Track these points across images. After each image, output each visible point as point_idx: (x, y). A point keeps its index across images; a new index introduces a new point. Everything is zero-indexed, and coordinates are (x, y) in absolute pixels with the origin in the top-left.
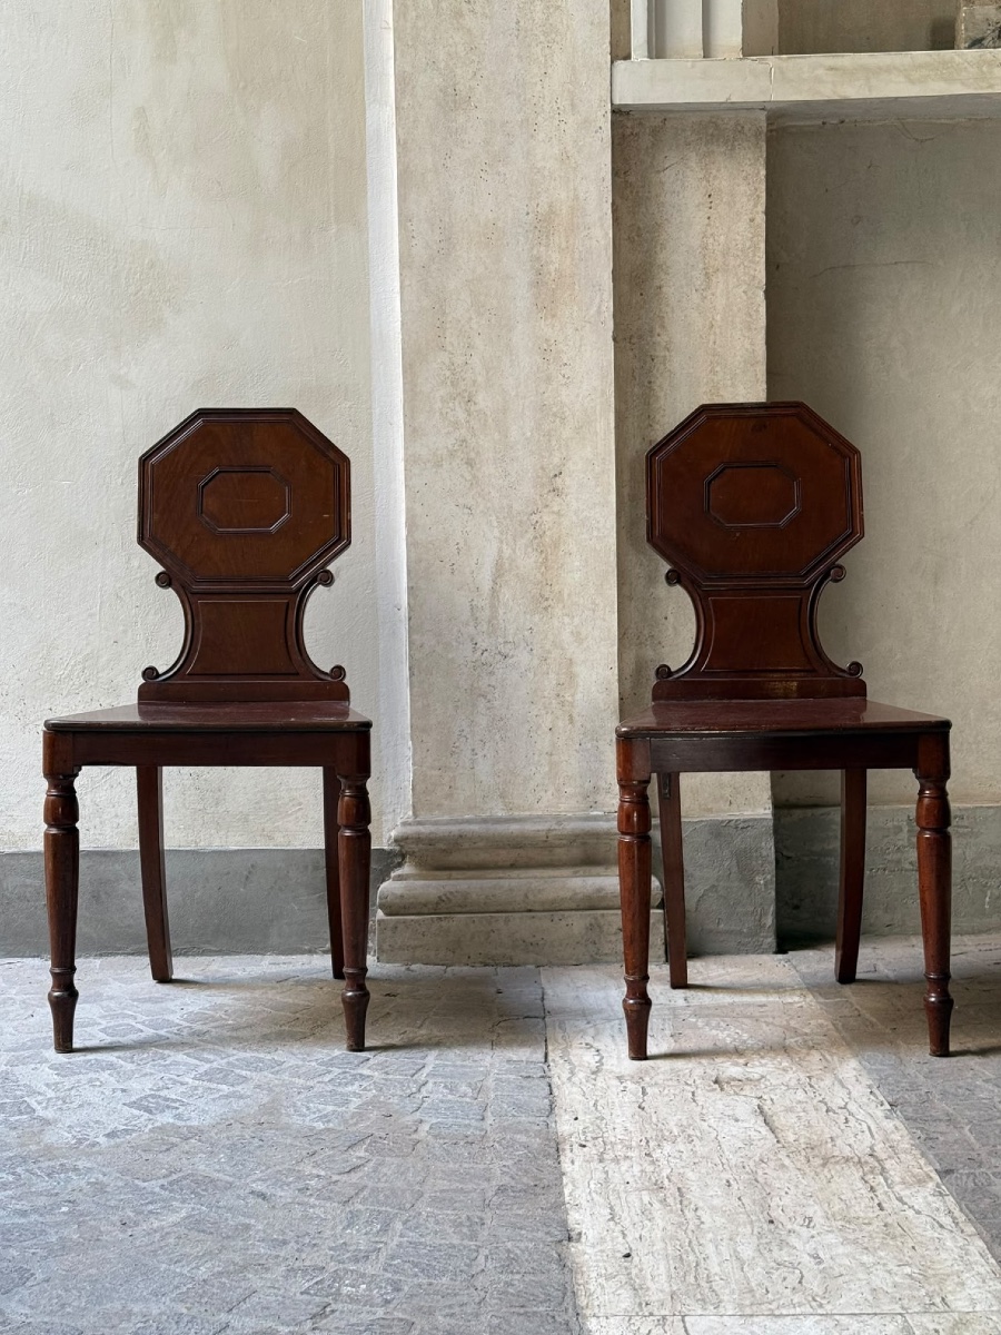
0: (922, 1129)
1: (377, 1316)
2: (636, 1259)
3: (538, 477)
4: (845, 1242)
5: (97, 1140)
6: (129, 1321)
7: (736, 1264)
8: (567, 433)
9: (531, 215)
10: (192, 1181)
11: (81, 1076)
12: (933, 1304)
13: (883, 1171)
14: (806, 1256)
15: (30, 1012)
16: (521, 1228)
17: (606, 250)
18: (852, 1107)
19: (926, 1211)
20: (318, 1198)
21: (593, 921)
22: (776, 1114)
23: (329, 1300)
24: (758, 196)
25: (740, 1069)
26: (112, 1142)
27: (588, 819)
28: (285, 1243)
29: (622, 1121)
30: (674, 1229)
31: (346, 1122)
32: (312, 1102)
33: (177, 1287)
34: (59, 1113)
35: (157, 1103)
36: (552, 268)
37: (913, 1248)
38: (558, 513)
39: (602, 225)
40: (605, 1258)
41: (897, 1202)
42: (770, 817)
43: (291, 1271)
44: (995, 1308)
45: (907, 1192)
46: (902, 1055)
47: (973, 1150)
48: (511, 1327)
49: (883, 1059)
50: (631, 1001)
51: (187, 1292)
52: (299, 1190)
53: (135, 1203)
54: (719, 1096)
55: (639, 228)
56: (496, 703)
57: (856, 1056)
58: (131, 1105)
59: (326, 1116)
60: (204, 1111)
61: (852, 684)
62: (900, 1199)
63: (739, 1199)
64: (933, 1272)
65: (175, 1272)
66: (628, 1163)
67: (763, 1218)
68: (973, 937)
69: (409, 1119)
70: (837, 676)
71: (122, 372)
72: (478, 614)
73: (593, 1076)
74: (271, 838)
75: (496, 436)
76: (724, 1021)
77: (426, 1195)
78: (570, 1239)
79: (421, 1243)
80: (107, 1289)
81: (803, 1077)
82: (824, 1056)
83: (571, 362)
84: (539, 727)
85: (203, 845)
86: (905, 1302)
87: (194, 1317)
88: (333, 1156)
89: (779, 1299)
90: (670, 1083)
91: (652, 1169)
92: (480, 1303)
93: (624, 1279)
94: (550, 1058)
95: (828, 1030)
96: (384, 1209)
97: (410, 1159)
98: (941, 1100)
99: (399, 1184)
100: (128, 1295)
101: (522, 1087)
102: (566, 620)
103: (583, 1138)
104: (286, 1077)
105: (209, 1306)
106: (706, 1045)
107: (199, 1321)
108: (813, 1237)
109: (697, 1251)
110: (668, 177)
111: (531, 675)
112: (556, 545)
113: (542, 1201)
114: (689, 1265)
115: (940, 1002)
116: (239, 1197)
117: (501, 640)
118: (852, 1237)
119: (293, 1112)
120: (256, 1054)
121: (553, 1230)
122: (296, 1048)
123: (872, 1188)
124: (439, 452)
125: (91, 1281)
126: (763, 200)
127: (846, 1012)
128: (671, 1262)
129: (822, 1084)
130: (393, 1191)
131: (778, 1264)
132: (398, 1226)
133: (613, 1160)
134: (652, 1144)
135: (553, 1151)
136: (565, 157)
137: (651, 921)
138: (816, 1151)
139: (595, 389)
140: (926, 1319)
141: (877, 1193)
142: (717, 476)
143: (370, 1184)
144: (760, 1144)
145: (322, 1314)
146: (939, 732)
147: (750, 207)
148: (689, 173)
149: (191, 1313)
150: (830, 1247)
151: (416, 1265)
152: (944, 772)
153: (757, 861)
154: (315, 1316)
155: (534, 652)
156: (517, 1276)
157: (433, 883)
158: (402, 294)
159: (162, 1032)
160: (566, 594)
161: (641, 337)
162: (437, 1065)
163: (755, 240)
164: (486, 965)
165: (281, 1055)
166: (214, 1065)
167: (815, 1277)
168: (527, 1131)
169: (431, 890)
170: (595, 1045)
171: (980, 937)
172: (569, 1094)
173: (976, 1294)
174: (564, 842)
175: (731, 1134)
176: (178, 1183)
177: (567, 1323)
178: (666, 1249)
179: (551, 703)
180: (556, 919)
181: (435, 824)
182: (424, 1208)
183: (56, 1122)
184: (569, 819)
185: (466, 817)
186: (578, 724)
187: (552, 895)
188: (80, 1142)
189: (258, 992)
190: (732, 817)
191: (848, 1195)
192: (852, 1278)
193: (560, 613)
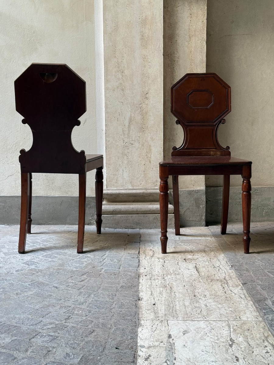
0: (239, 272)
1: (83, 319)
2: (157, 305)
3: (142, 94)
4: (215, 301)
5: (13, 272)
6: (15, 319)
7: (184, 307)
8: (150, 82)
9: (140, 19)
10: (38, 283)
11: (11, 256)
12: (237, 318)
13: (227, 283)
14: (203, 305)
16: (126, 297)
18: (221, 266)
19: (237, 294)
20: (72, 288)
21: (155, 217)
22: (200, 268)
23: (71, 315)
25: (191, 256)
26: (17, 273)
27: (154, 189)
28: (61, 300)
29: (157, 269)
30: (168, 298)
31: (82, 268)
32: (73, 263)
33: (29, 311)
34: (4, 265)
35: (31, 263)
36: (146, 34)
37: (233, 303)
38: (147, 104)
39: (160, 22)
40: (148, 305)
41: (230, 291)
42: (205, 189)
43: (61, 307)
44: (253, 320)
45: (233, 289)
46: (236, 253)
47: (253, 278)
48: (120, 322)
49: (231, 254)
50: (162, 238)
51: (32, 312)
52: (66, 286)
53: (21, 289)
54: (185, 263)
55: (171, 23)
56: (129, 157)
57: (224, 253)
58: (24, 263)
59: (77, 267)
60: (43, 265)
61: (227, 152)
62: (231, 291)
63: (187, 290)
64: (238, 310)
65: (29, 307)
66: (158, 280)
67: (193, 295)
68: (259, 223)
69: (99, 268)
70: (223, 150)
71: (26, 63)
72: (125, 132)
73: (151, 258)
74: (67, 193)
75: (130, 82)
76: (189, 244)
77: (101, 288)
78: (139, 300)
79: (98, 300)
80: (10, 311)
81: (209, 259)
82: (215, 253)
83: (151, 61)
84: (141, 164)
85: (49, 195)
86: (229, 318)
87: (33, 319)
88: (77, 277)
89: (194, 316)
90: (172, 260)
91: (164, 282)
92: (112, 316)
93: (152, 310)
94: (140, 253)
95: (217, 246)
96: (89, 291)
97: (98, 278)
98: (246, 265)
99: (94, 285)
100: (15, 313)
101: (131, 260)
102: (149, 134)
103: (146, 274)
104: (67, 257)
105: (37, 316)
106: (183, 250)
107: (34, 320)
108: (206, 300)
109: (173, 303)
110: (179, 9)
111: (139, 149)
112: (146, 113)
113: (133, 290)
114: (171, 307)
115: (247, 239)
116: (50, 287)
117: (131, 140)
118: (217, 300)
119: (68, 266)
120: (60, 251)
121: (135, 297)
122: (71, 249)
123: (223, 287)
124: (114, 87)
125: (6, 309)
126: (206, 16)
127: (223, 242)
128: (166, 306)
129: (213, 260)
130: (92, 287)
131: (195, 307)
132: (92, 296)
133: (154, 279)
134: (165, 275)
135: (137, 277)
136: (150, 3)
137: (169, 217)
138: (209, 278)
139: (158, 69)
140: (234, 322)
141: (225, 289)
142: (191, 93)
143: (86, 285)
144: (194, 276)
145: (68, 319)
146: (249, 165)
147: (202, 18)
148: (185, 8)
149: (32, 318)
150: (210, 303)
151: (96, 306)
152: (250, 176)
153: (201, 201)
154: (66, 319)
155: (140, 143)
156: (123, 309)
157: (112, 206)
158: (104, 41)
159: (35, 245)
160: (149, 127)
161: (171, 55)
162: (109, 254)
163: (203, 27)
164: (126, 228)
165: (66, 251)
166: (48, 253)
167: (205, 311)
168: (131, 272)
169: (111, 208)
170: (153, 250)
171: (261, 223)
172: (144, 262)
173: (249, 316)
174: (148, 195)
175: (187, 273)
176: (34, 284)
177: (135, 322)
178: (165, 303)
179: (144, 157)
180: (145, 216)
181: (112, 190)
182: (100, 291)
183: (2, 267)
184: (149, 189)
185: (121, 188)
186: (152, 163)
187: (144, 210)
188: (8, 273)
189: (62, 234)
190: (194, 189)
191: (217, 289)
192: (215, 311)
193: (147, 132)
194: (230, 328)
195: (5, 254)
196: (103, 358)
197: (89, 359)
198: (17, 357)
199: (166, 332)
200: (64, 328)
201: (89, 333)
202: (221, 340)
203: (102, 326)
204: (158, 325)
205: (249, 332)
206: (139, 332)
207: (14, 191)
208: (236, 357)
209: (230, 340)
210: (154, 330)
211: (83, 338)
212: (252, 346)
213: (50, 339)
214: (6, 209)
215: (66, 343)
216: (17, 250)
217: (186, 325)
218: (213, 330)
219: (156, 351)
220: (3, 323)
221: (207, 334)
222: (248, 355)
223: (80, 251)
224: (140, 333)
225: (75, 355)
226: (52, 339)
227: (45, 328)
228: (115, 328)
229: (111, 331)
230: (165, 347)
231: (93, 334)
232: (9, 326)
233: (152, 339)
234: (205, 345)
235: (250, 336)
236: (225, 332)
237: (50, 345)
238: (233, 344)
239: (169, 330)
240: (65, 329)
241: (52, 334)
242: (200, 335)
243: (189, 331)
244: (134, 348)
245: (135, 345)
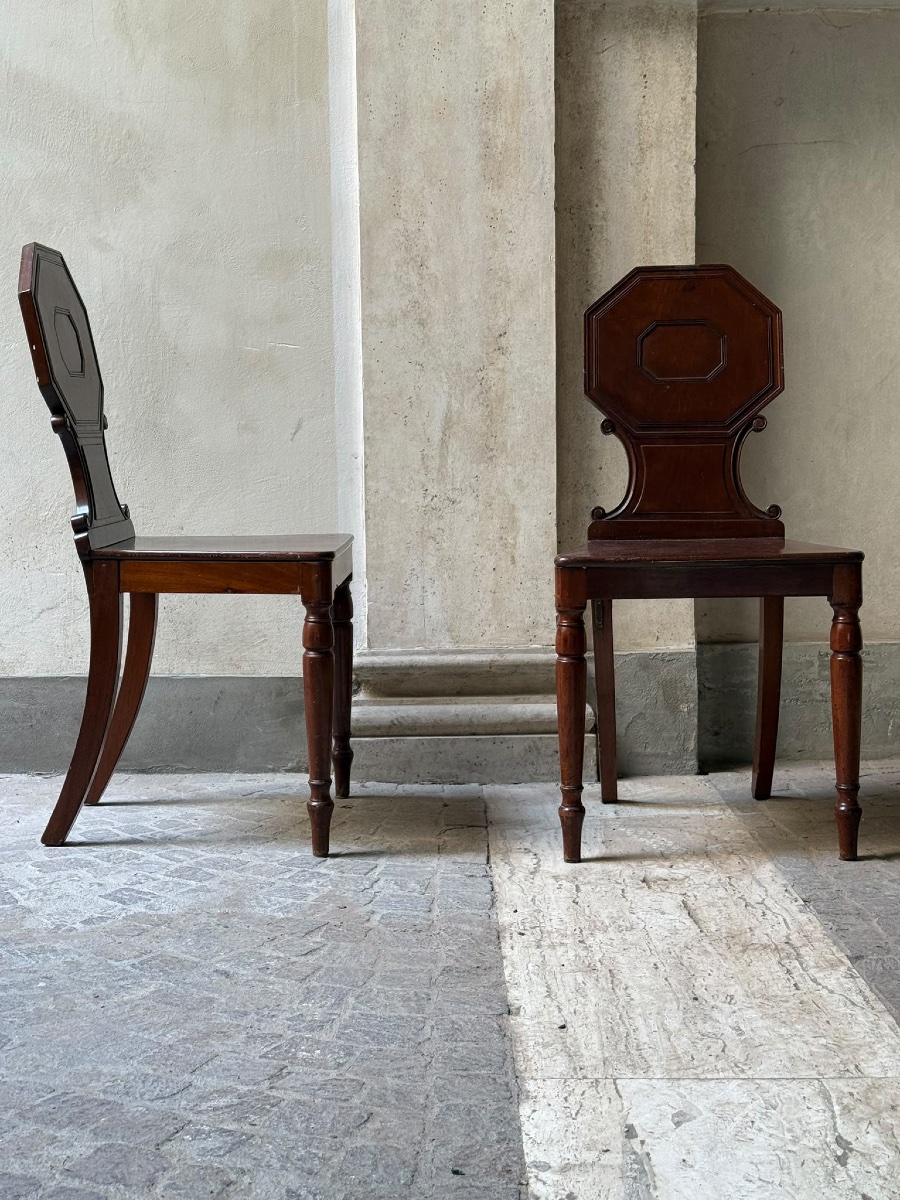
0: (834, 922)
1: (331, 1077)
2: (571, 1030)
3: (485, 337)
4: (765, 1016)
5: (74, 926)
6: (98, 1080)
7: (664, 1035)
8: (511, 296)
9: (479, 92)
10: (161, 961)
11: (61, 872)
12: (848, 1070)
13: (798, 956)
14: (728, 1028)
15: (17, 819)
16: (464, 1003)
17: (549, 125)
18: (769, 902)
19: (838, 990)
20: (277, 976)
21: (532, 744)
22: (698, 908)
23: (286, 1063)
24: (690, 77)
25: (666, 871)
26: (88, 928)
27: (528, 651)
28: (246, 1014)
29: (557, 912)
30: (606, 1005)
31: (304, 913)
32: (273, 895)
33: (144, 1051)
34: (39, 903)
35: (131, 895)
36: (499, 142)
37: (828, 1022)
38: (503, 370)
39: (545, 102)
40: (543, 1029)
41: (811, 983)
42: (694, 651)
43: (251, 1038)
45: (821, 975)
46: (814, 859)
47: (881, 939)
48: (455, 1087)
49: (797, 863)
50: (567, 809)
51: (154, 1056)
52: (260, 969)
53: (108, 979)
54: (647, 893)
55: (579, 106)
56: (444, 545)
57: (771, 859)
58: (106, 897)
59: (286, 907)
60: (173, 902)
61: (772, 525)
62: (815, 981)
63: (666, 979)
64: (846, 1043)
65: (142, 1038)
66: (563, 949)
67: (688, 996)
68: (876, 762)
69: (362, 911)
70: (757, 518)
71: (101, 236)
72: (428, 463)
73: (532, 876)
74: (238, 667)
75: (447, 298)
76: (650, 831)
77: (378, 975)
78: (509, 1012)
79: (372, 1015)
80: (79, 1053)
81: (724, 879)
82: (743, 860)
83: (515, 229)
84: (484, 566)
85: (176, 672)
86: (821, 1068)
87: (159, 1077)
88: (292, 941)
89: (704, 1065)
90: (602, 882)
91: (585, 954)
92: (426, 1067)
93: (560, 1047)
94: (492, 861)
95: (746, 838)
96: (338, 986)
97: (363, 944)
98: (851, 897)
99: (353, 964)
100: (99, 1058)
101: (466, 885)
102: (509, 468)
103: (522, 927)
104: (249, 874)
105: (173, 1068)
106: (635, 850)
107: (164, 1081)
108: (734, 1012)
109: (627, 1023)
110: (607, 58)
111: (476, 519)
112: (500, 400)
113: (484, 980)
114: (620, 1036)
115: (848, 810)
116: (204, 974)
117: (449, 487)
118: (771, 1012)
119: (255, 904)
120: (222, 855)
121: (494, 1005)
122: (260, 850)
123: (788, 971)
124: (394, 313)
125: (64, 1046)
126: (694, 80)
127: (763, 823)
128: (603, 1033)
129: (741, 883)
130: (347, 971)
131: (702, 1035)
132: (351, 1000)
133: (549, 946)
134: (585, 933)
135: (494, 938)
136: (511, 38)
137: (585, 744)
138: (736, 940)
139: (537, 255)
140: (841, 1084)
141: (793, 975)
142: (650, 332)
143: (326, 965)
144: (685, 933)
145: (278, 1076)
146: (852, 563)
147: (683, 87)
148: (626, 54)
149: (157, 1073)
150: (750, 1021)
151: (367, 1033)
152: (857, 600)
153: (681, 691)
154: (272, 1077)
155: (480, 498)
156: (461, 1044)
157: (386, 708)
158: (360, 164)
159: (136, 836)
160: (509, 446)
161: (580, 208)
162: (389, 866)
163: (686, 117)
164: (434, 783)
165: (245, 856)
167: (737, 1047)
168: (470, 922)
169: (384, 715)
170: (533, 850)
171: (883, 762)
172: (509, 891)
173: (888, 1062)
174: (505, 672)
175: (658, 925)
176: (148, 963)
177: (507, 1084)
178: (598, 1021)
179: (494, 545)
180: (498, 743)
181: (388, 654)
182: (375, 986)
183: (36, 911)
184: (510, 651)
185: (417, 649)
186: (519, 565)
187: (495, 720)
188: (58, 927)
190: (659, 651)
191: (766, 977)
192: (771, 1047)
193: (504, 462)
194: (831, 1103)
199: (617, 1118)
200: (268, 1107)
201: (354, 1122)
202: (805, 1141)
203: (397, 1100)
204: (586, 1095)
205: (894, 1114)
206: (523, 1119)
207: (62, 661)
208: (865, 1197)
209: (837, 1142)
210: (574, 1113)
211: (338, 1140)
213: (226, 1142)
214: (34, 722)
215: (282, 1156)
217: (679, 1094)
218: (775, 1109)
219: (590, 1180)
220: (60, 1091)
221: (755, 1125)
224: (527, 1123)
226: (233, 1144)
227: (204, 1106)
228: (440, 1104)
229: (429, 1116)
230: (621, 1168)
231: (368, 1125)
232: (83, 1100)
233: (573, 1142)
234: (755, 1161)
236: (816, 1117)
237: (231, 1164)
238: (849, 1154)
239: (625, 1112)
240: (274, 1109)
241: (230, 1127)
242: (731, 1128)
243: (694, 1113)
244: (513, 1172)
245: (516, 1162)
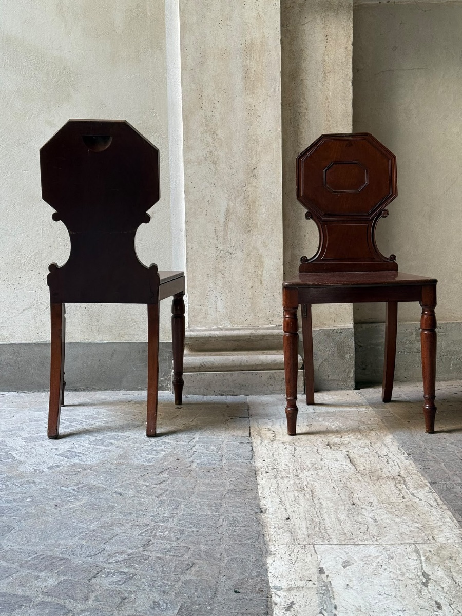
0: (422, 465)
1: (173, 545)
2: (292, 520)
3: (246, 170)
4: (388, 512)
5: (44, 470)
6: (59, 548)
7: (338, 523)
8: (259, 149)
9: (242, 45)
10: (88, 487)
11: (36, 443)
12: (428, 539)
13: (405, 482)
14: (370, 519)
15: (13, 415)
16: (239, 507)
17: (278, 62)
18: (390, 455)
19: (424, 499)
20: (146, 494)
21: (271, 375)
22: (355, 458)
23: (151, 538)
24: (349, 37)
25: (339, 439)
26: (51, 471)
27: (269, 328)
28: (130, 514)
29: (285, 462)
30: (309, 508)
31: (158, 462)
32: (143, 454)
33: (81, 533)
34: (26, 458)
35: (71, 454)
36: (253, 70)
37: (419, 515)
38: (255, 187)
39: (276, 50)
40: (278, 520)
41: (411, 496)
42: (353, 327)
43: (133, 526)
44: (457, 541)
45: (416, 491)
46: (413, 433)
47: (446, 473)
48: (235, 549)
49: (404, 434)
50: (289, 409)
51: (86, 535)
52: (137, 491)
53: (62, 497)
54: (329, 451)
55: (293, 52)
56: (227, 275)
57: (392, 433)
58: (59, 455)
59: (149, 460)
60: (93, 457)
61: (391, 265)
62: (412, 494)
63: (339, 494)
64: (428, 526)
65: (80, 526)
66: (288, 479)
67: (350, 503)
68: (445, 382)
69: (187, 461)
70: (384, 261)
71: (51, 120)
72: (218, 234)
73: (272, 443)
74: (123, 337)
75: (227, 150)
76: (331, 419)
77: (195, 493)
78: (261, 512)
79: (193, 514)
80: (49, 534)
81: (368, 443)
82: (377, 434)
83: (261, 115)
84: (246, 286)
85: (91, 340)
86: (416, 538)
87: (89, 546)
88: (153, 477)
89: (357, 537)
90: (307, 445)
91: (299, 482)
92: (220, 539)
93: (286, 529)
94: (252, 435)
95: (379, 422)
96: (176, 499)
97: (188, 478)
98: (431, 452)
99: (183, 488)
100: (58, 537)
101: (239, 447)
102: (259, 236)
103: (267, 469)
104: (131, 443)
105: (95, 541)
106: (323, 429)
107: (91, 548)
108: (373, 511)
109: (320, 517)
110: (307, 27)
111: (243, 262)
112: (254, 202)
113: (249, 496)
114: (316, 523)
115: (430, 408)
116: (109, 494)
117: (229, 246)
118: (391, 511)
119: (134, 458)
120: (117, 433)
121: (254, 508)
122: (135, 430)
123: (399, 490)
124: (200, 158)
125: (41, 531)
126: (352, 38)
127: (387, 415)
128: (308, 522)
129: (376, 445)
130: (180, 492)
131: (357, 522)
132: (183, 506)
133: (281, 478)
134: (299, 471)
135: (253, 474)
136: (258, 17)
137: (298, 375)
138: (374, 474)
139: (272, 128)
140: (425, 546)
141: (402, 492)
142: (330, 167)
143: (170, 489)
144: (348, 471)
145: (148, 544)
146: (431, 284)
147: (346, 42)
148: (316, 25)
149: (87, 544)
150: (380, 515)
151: (191, 523)
152: (434, 303)
153: (346, 348)
154: (144, 545)
155: (244, 251)
156: (238, 528)
157: (198, 358)
158: (182, 82)
159: (72, 424)
160: (259, 225)
161: (294, 104)
162: (200, 438)
163: (348, 57)
164: (222, 395)
165: (128, 433)
166: (98, 438)
167: (374, 528)
168: (241, 466)
169: (196, 361)
170: (272, 429)
171: (448, 382)
172: (261, 450)
173: (448, 535)
174: (258, 339)
175: (335, 467)
176: (81, 488)
177: (260, 548)
178: (305, 516)
179: (252, 275)
180: (254, 374)
181: (199, 330)
182: (194, 499)
183: (24, 462)
184: (260, 329)
185: (213, 327)
186: (264, 285)
187: (253, 363)
188: (36, 471)
189: (117, 407)
190: (335, 328)
191: (388, 493)
192: (391, 528)
193: (256, 233)
194: (420, 556)
195: (24, 439)
196: (215, 607)
197: (193, 609)
198: (72, 609)
199: (315, 564)
200: (143, 560)
201: (186, 567)
202: (407, 575)
203: (206, 556)
204: (299, 553)
205: (451, 561)
206: (269, 565)
207: (34, 335)
208: (436, 602)
209: (423, 575)
210: (293, 562)
211: (177, 576)
212: (460, 584)
213: (122, 578)
214: (20, 366)
215: (150, 584)
216: (46, 434)
217: (345, 552)
218: (392, 559)
219: (302, 595)
220: (40, 553)
221: (383, 567)
222: (456, 599)
223: (152, 434)
224: (271, 567)
225: (168, 605)
226: (126, 579)
227: (111, 560)
228: (227, 558)
229: (223, 564)
230: (317, 589)
231: (193, 568)
232: (52, 558)
233: (293, 576)
234: (383, 585)
235: (455, 567)
236: (413, 563)
237: (125, 589)
238: (429, 581)
239: (318, 561)
240: (145, 561)
241: (124, 571)
242: (371, 569)
243: (353, 561)
244: (264, 591)
245: (265, 587)
